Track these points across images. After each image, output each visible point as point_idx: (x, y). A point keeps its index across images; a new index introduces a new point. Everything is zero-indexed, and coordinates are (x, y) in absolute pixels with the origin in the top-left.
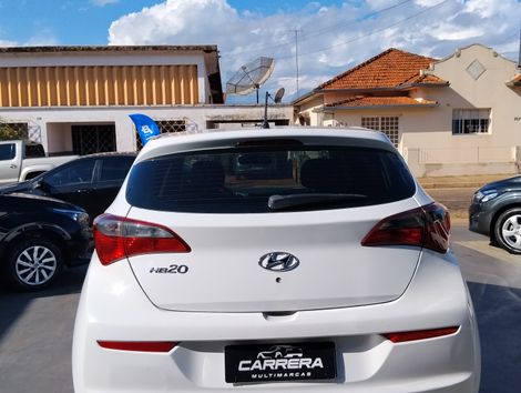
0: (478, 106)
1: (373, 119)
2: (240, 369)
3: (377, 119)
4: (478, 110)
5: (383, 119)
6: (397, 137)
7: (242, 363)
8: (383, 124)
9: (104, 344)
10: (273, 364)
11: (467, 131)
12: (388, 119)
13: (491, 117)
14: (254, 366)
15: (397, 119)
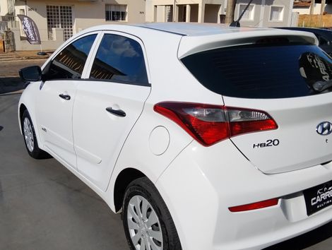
0: (120, 3)
1: (54, 7)
2: (313, 204)
3: (57, 7)
4: (120, 5)
5: (61, 7)
6: (71, 21)
7: (313, 199)
8: (61, 11)
9: (233, 209)
10: (324, 196)
11: (114, 19)
12: (64, 7)
13: (127, 11)
14: (317, 201)
15: (70, 8)
